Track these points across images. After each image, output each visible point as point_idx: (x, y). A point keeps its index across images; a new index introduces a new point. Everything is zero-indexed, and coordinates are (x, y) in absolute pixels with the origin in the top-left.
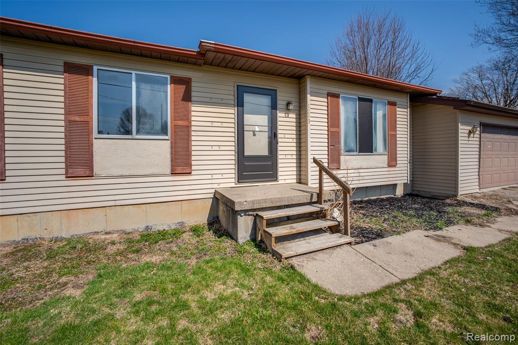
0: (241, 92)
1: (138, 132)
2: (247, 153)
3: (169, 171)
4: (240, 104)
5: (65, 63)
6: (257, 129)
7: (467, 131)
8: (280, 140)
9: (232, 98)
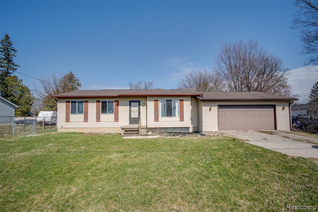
0: (130, 102)
1: (108, 113)
2: (132, 117)
3: (114, 121)
4: (130, 105)
5: (97, 101)
6: (134, 111)
7: (209, 109)
8: (141, 114)
9: (128, 104)
